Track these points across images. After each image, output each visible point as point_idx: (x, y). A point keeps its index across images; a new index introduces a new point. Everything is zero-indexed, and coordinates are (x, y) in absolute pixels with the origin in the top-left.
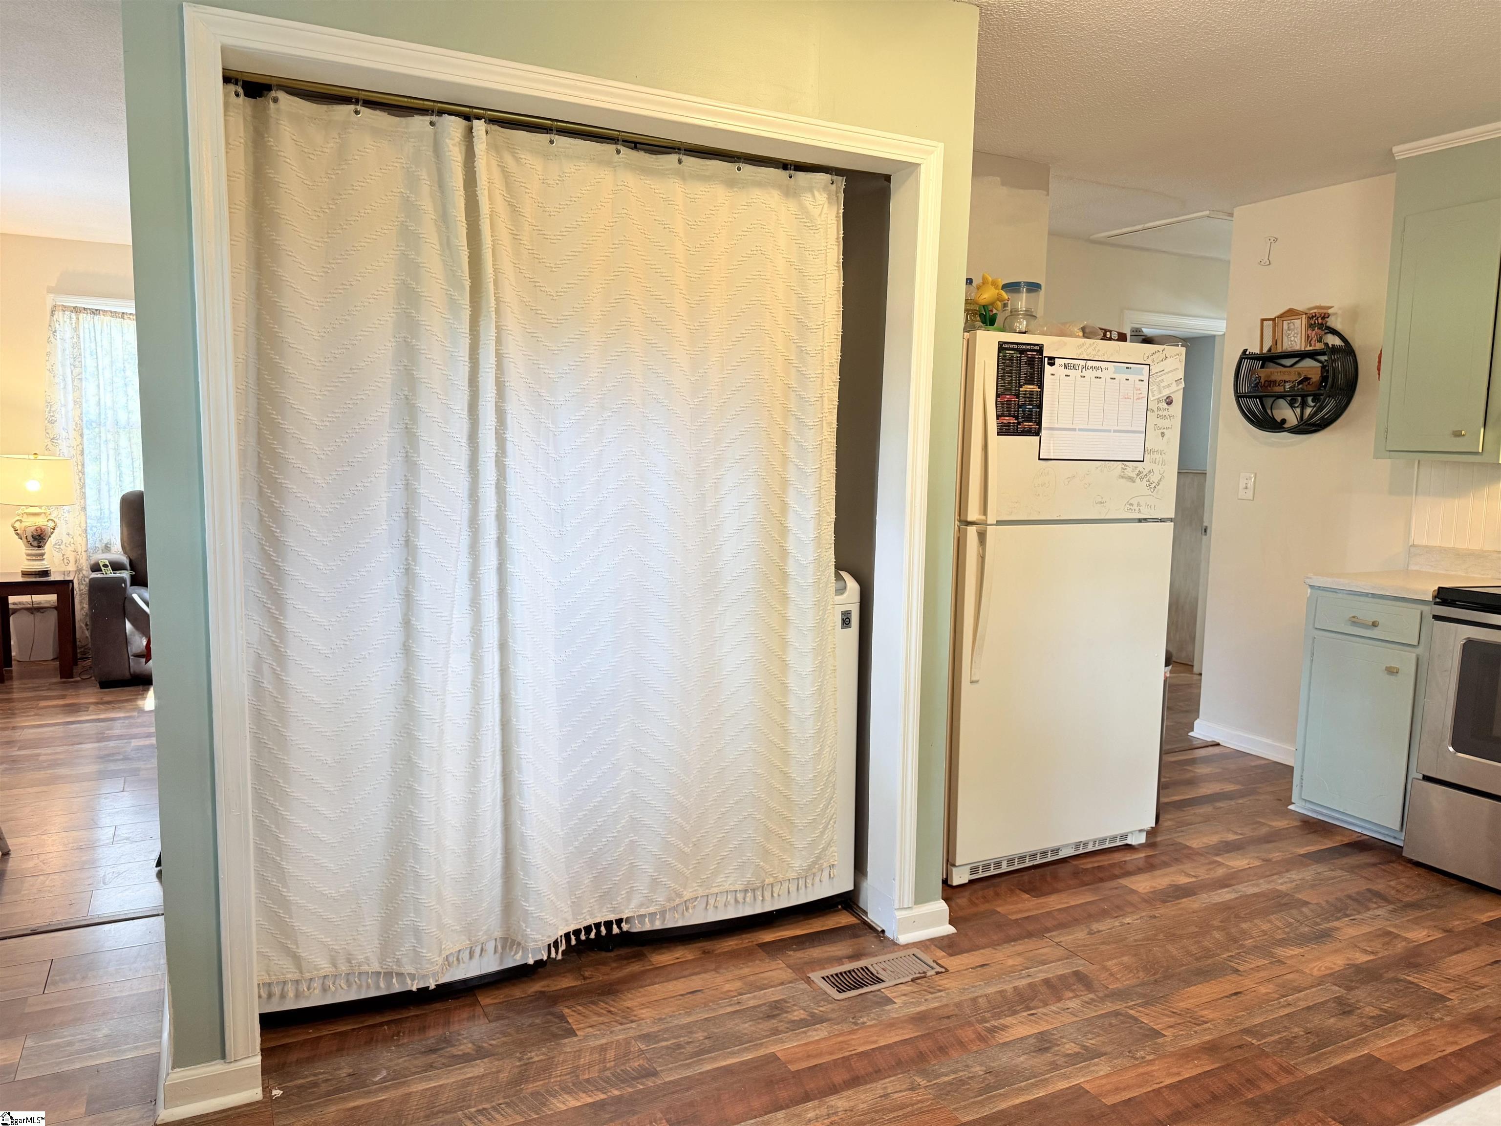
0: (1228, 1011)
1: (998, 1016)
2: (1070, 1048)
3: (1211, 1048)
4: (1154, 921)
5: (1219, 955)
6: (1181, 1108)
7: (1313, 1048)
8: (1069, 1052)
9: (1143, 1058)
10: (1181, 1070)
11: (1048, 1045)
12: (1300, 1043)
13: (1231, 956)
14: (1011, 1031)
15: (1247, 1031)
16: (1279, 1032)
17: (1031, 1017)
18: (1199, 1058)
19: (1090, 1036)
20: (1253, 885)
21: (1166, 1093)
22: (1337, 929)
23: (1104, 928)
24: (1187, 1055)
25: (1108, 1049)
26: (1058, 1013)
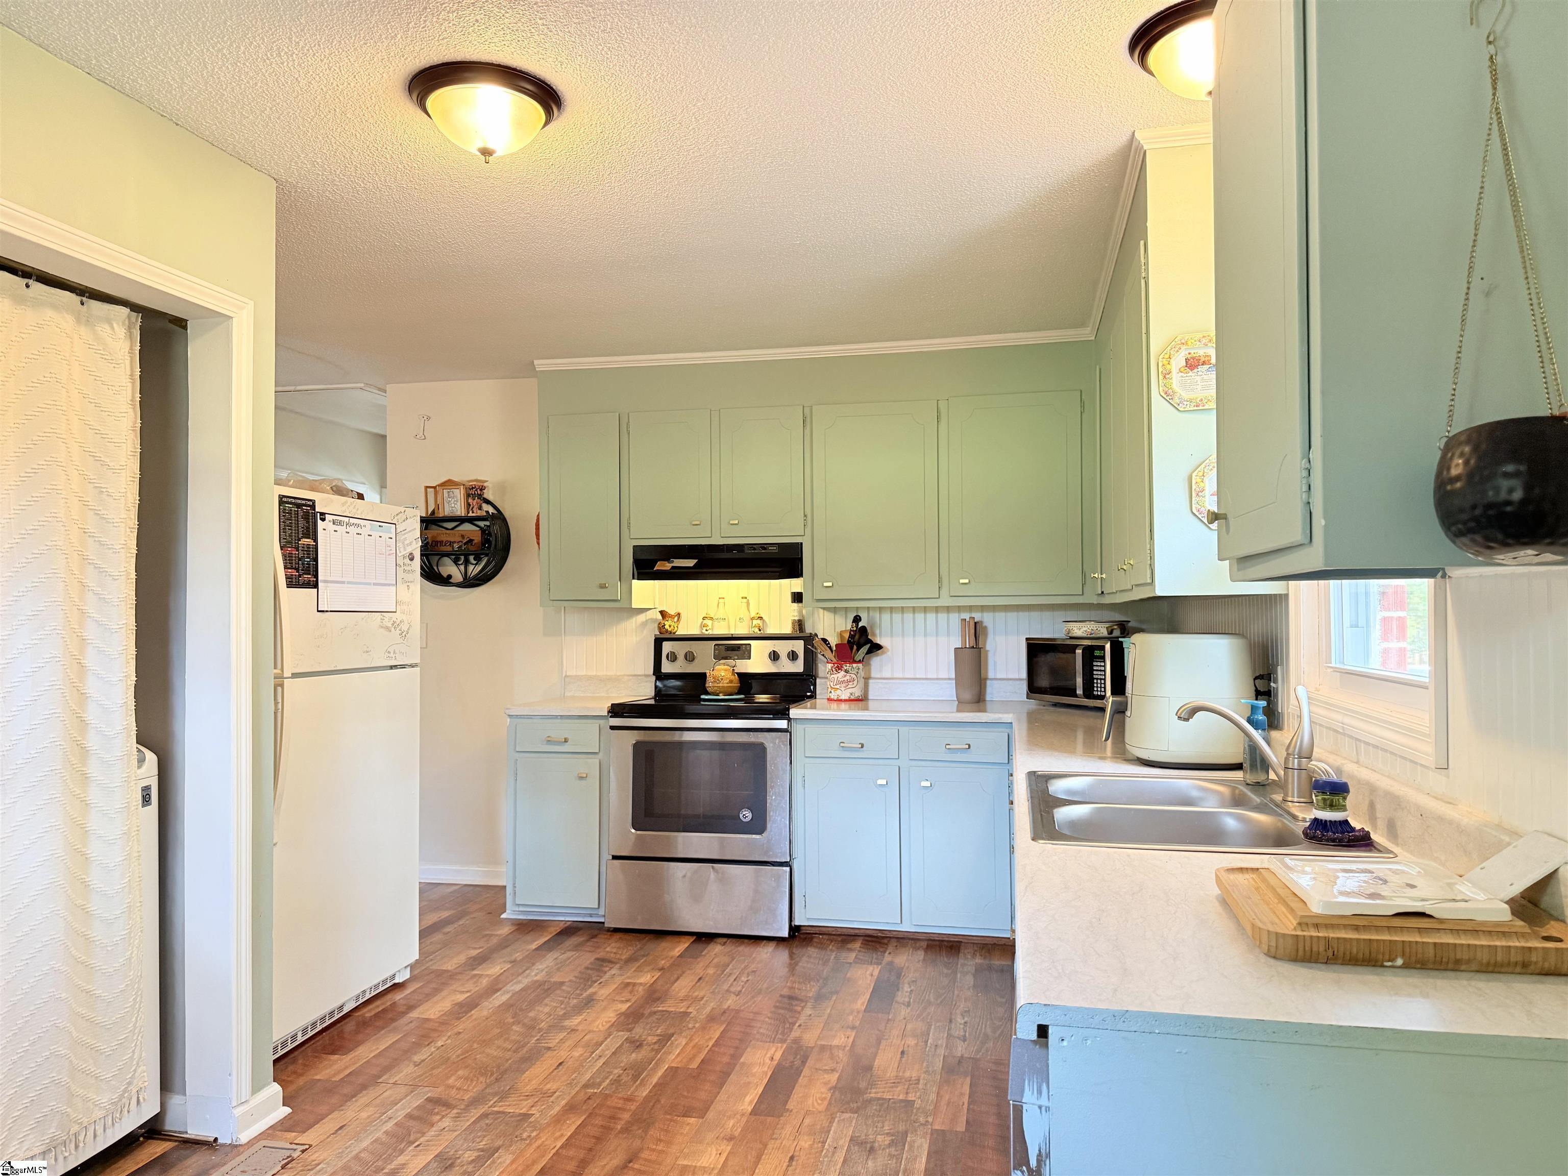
0: (563, 1079)
1: (389, 1160)
2: (469, 1156)
3: (571, 1108)
4: (461, 1036)
5: (528, 1043)
6: (582, 1156)
7: (635, 1078)
8: (471, 1158)
9: (529, 1136)
10: (562, 1132)
11: (450, 1162)
12: (625, 1078)
13: (538, 1040)
14: (410, 1165)
15: (586, 1086)
16: (607, 1078)
17: (420, 1148)
18: (568, 1119)
19: (478, 1140)
20: (516, 983)
21: (564, 1152)
22: (595, 993)
23: (425, 1057)
24: (558, 1120)
25: (500, 1143)
26: (438, 1135)
